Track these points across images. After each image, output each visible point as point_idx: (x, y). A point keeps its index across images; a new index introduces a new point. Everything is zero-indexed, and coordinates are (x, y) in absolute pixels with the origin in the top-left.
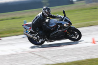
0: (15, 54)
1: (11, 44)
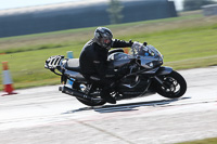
0: (48, 127)
1: (39, 104)
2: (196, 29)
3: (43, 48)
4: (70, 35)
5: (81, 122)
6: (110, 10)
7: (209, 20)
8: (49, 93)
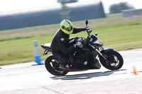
2: (118, 26)
3: (18, 38)
4: (36, 30)
5: (43, 87)
6: (62, 14)
7: (127, 20)
8: (21, 68)
